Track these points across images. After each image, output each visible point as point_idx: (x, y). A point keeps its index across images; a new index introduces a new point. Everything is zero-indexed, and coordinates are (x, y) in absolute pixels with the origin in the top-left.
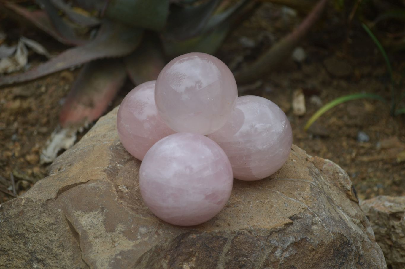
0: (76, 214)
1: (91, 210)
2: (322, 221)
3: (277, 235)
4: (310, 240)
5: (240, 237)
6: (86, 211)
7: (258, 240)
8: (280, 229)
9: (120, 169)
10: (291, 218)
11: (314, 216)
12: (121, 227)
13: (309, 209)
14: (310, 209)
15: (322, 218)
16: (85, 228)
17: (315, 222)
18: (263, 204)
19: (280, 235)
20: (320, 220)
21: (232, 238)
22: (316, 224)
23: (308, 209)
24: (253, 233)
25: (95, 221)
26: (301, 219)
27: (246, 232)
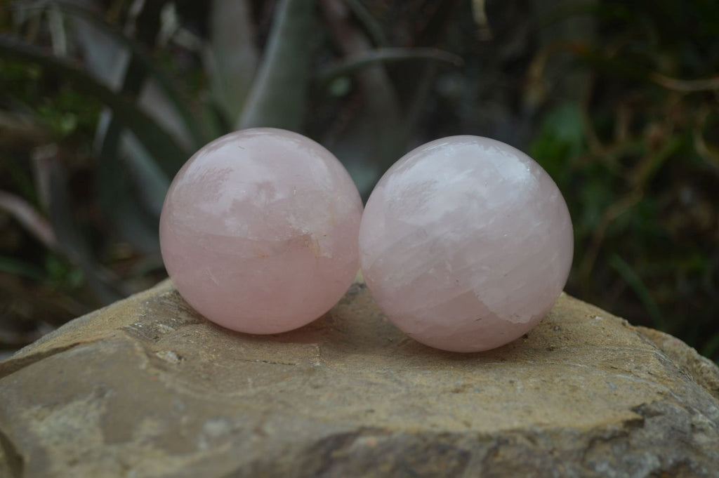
0: (25, 414)
1: (68, 400)
2: (715, 425)
3: (607, 447)
4: (698, 468)
5: (506, 453)
6: (52, 405)
7: (558, 461)
8: (615, 431)
9: (164, 332)
10: (635, 410)
11: (692, 413)
12: (149, 427)
13: (676, 397)
14: (677, 395)
15: (712, 417)
16: (43, 443)
17: (698, 427)
18: (550, 385)
19: (617, 449)
20: (712, 423)
21: (483, 452)
22: (702, 430)
23: (671, 396)
24: (541, 442)
25: (75, 423)
26: (663, 417)
27: (520, 439)
